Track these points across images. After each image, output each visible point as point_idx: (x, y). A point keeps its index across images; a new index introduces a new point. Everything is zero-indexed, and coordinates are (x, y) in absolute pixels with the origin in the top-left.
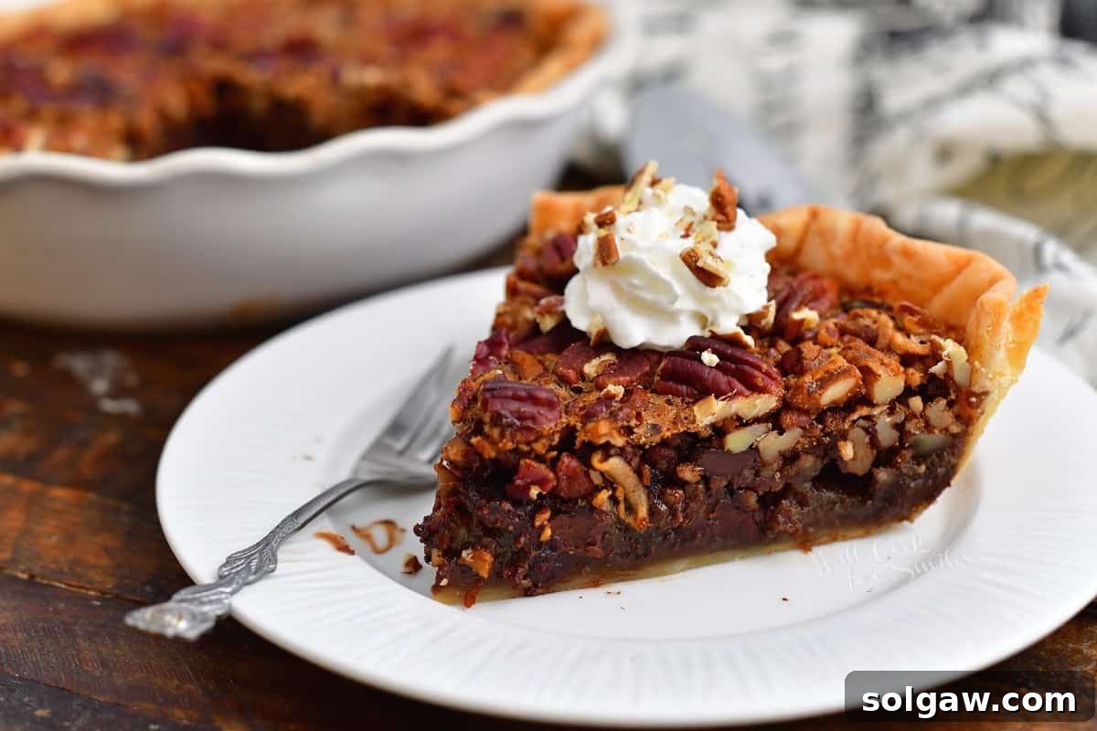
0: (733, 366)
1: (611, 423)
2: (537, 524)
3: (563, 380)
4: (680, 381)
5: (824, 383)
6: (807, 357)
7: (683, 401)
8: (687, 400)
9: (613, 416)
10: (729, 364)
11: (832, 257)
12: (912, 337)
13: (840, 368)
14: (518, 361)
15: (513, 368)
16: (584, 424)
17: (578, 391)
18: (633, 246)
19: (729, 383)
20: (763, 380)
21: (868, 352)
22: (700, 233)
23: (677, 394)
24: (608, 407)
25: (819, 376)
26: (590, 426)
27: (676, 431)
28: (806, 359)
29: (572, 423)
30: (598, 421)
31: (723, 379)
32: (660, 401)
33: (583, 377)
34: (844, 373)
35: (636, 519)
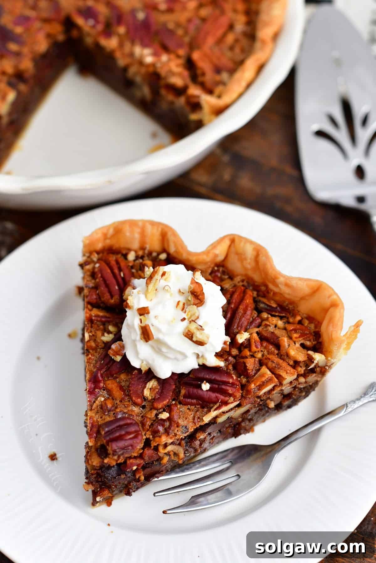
0: (217, 386)
1: (167, 436)
2: (137, 477)
3: (135, 404)
4: (192, 398)
5: (260, 387)
6: (250, 369)
7: (195, 407)
8: (197, 407)
9: (167, 432)
10: (214, 385)
11: (246, 269)
12: (296, 343)
13: (267, 379)
14: (109, 389)
15: (107, 392)
16: (154, 437)
17: (144, 407)
18: (159, 330)
19: (217, 397)
20: (232, 390)
21: (278, 364)
22: (189, 311)
23: (191, 404)
24: (163, 426)
25: (258, 384)
26: (157, 439)
27: (195, 427)
28: (249, 370)
29: (148, 437)
30: (160, 437)
31: (213, 395)
32: (184, 409)
33: (145, 399)
34: (270, 380)
35: (179, 458)
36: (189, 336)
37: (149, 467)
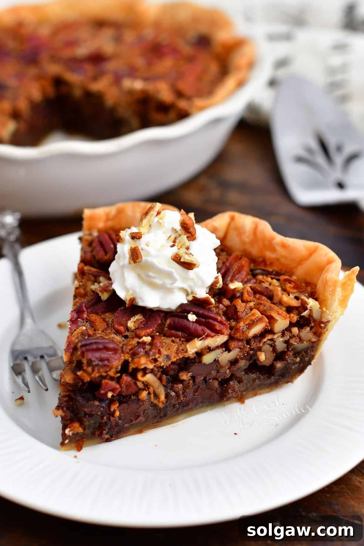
0: (204, 320)
1: (147, 358)
2: (112, 410)
3: (118, 332)
4: (177, 330)
5: (250, 326)
6: (240, 311)
7: (180, 340)
8: (182, 339)
9: (147, 354)
10: (201, 319)
11: (244, 243)
12: (291, 295)
13: (257, 317)
14: (93, 320)
15: (90, 324)
16: (133, 359)
17: (126, 337)
18: (148, 254)
19: (203, 330)
20: (219, 326)
21: (270, 307)
23: (177, 337)
24: (144, 348)
25: (247, 323)
26: (136, 360)
27: (178, 358)
28: (239, 312)
29: (127, 358)
30: (140, 358)
31: (199, 328)
32: (168, 341)
33: (128, 329)
34: (260, 320)
35: (159, 401)
36: (177, 259)
37: (126, 402)
